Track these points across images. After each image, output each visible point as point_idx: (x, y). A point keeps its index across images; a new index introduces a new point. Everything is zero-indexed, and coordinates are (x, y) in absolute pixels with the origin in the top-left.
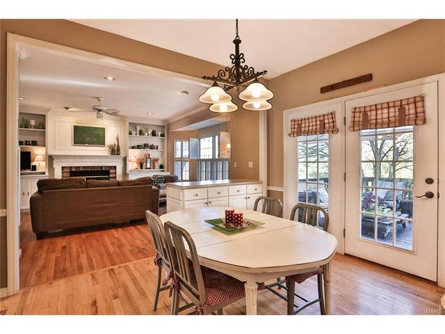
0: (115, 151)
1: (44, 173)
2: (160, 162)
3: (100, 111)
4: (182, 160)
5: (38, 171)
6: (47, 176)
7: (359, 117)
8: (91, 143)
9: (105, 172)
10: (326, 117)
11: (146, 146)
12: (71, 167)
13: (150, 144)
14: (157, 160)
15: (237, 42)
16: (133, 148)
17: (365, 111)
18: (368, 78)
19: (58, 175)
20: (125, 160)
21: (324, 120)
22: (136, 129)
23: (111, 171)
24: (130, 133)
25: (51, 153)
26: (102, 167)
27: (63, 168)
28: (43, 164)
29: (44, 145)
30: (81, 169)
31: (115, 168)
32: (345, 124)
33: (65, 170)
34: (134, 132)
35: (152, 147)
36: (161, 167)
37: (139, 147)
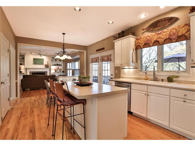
0: (47, 66)
1: (24, 74)
2: (62, 70)
3: (41, 54)
4: (69, 69)
5: (22, 73)
6: (25, 74)
8: (39, 64)
9: (43, 73)
11: (57, 65)
12: (32, 72)
13: (59, 64)
14: (61, 69)
16: (53, 65)
19: (28, 74)
20: (50, 69)
21: (97, 59)
22: (54, 59)
23: (46, 73)
24: (52, 60)
25: (26, 67)
26: (42, 72)
27: (30, 72)
28: (24, 71)
29: (24, 65)
30: (36, 72)
31: (47, 72)
32: (100, 60)
33: (31, 73)
34: (53, 60)
35: (60, 65)
36: (63, 72)
37: (55, 65)
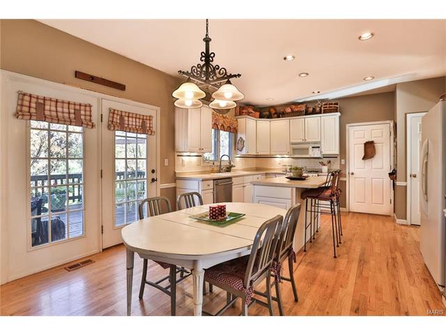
7: (117, 119)
10: (83, 108)
15: (207, 40)
17: (121, 115)
18: (121, 87)
21: (80, 110)
32: (102, 121)
